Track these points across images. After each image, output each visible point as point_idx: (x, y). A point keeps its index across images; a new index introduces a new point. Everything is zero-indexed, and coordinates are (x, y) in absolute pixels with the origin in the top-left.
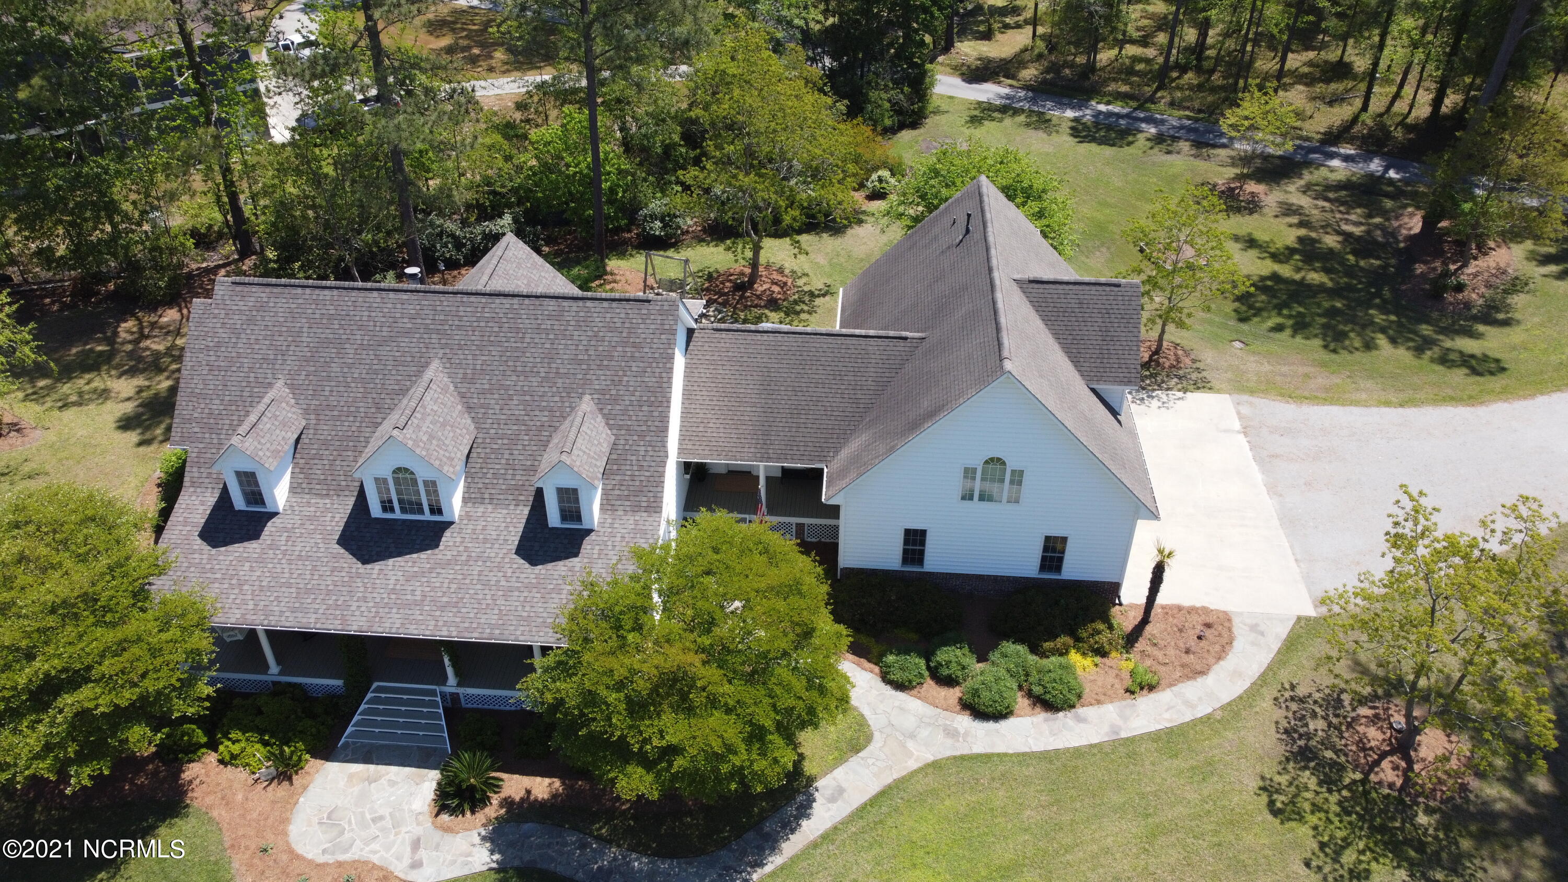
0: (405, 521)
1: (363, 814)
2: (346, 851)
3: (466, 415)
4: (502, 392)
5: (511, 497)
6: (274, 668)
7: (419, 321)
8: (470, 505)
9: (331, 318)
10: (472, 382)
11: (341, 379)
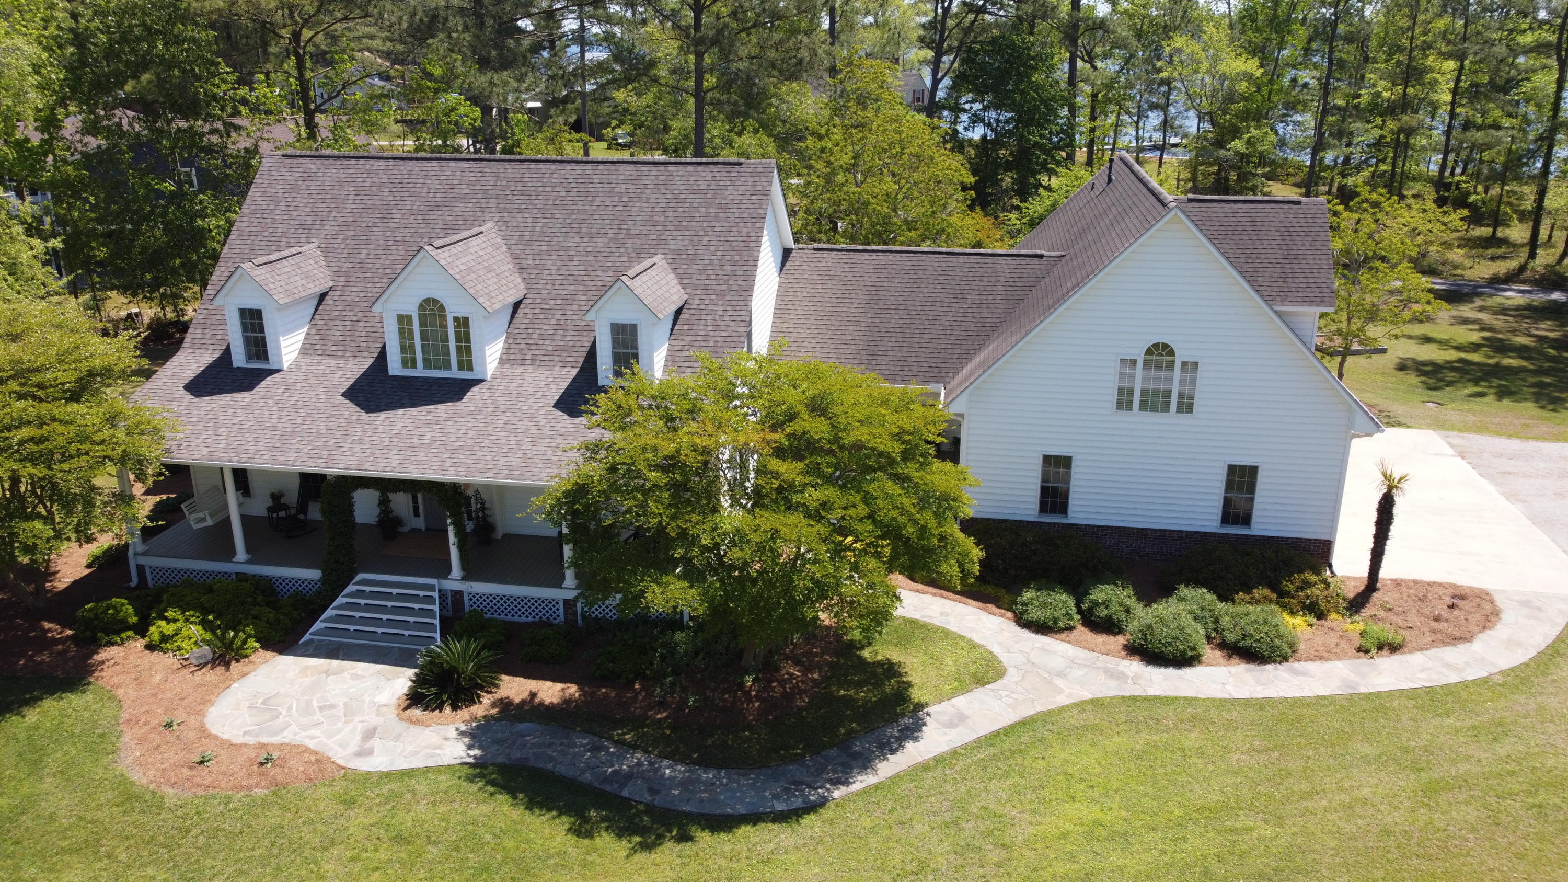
0: (426, 379)
1: (309, 703)
2: (276, 733)
3: (517, 275)
4: (562, 253)
5: (557, 359)
6: (241, 554)
7: (478, 187)
8: (507, 366)
9: (381, 185)
10: (529, 243)
11: (381, 243)
